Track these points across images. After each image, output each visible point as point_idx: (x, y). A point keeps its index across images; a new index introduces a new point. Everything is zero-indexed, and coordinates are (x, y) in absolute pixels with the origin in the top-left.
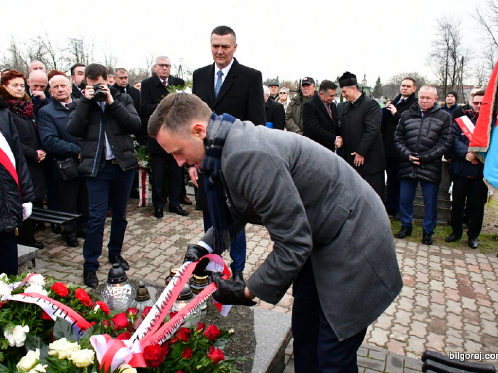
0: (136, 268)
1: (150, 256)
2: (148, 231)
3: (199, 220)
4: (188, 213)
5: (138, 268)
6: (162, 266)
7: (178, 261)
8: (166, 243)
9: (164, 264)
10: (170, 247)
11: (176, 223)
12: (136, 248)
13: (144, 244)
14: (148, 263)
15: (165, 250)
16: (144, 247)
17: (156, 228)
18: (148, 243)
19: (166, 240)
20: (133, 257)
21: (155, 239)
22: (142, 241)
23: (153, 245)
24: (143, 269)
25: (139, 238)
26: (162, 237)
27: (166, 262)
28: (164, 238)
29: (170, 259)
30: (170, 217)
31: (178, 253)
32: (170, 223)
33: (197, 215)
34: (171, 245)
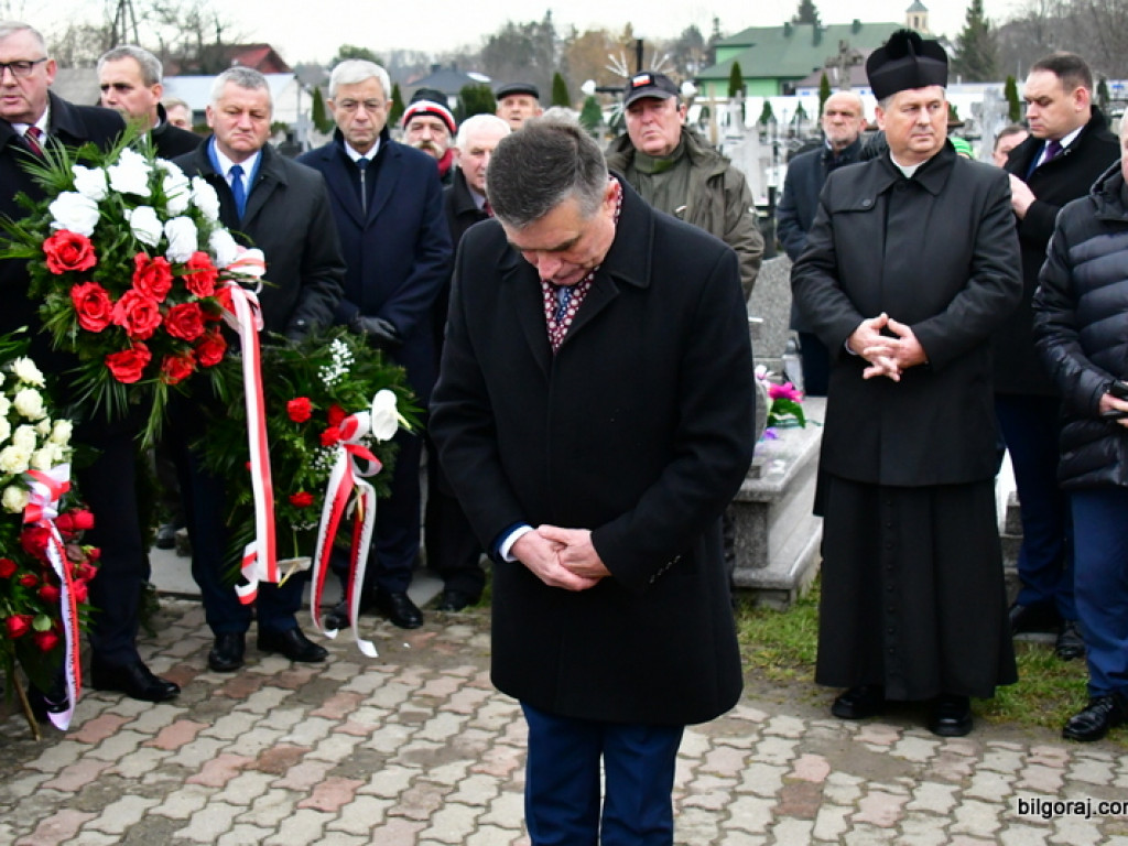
3: (227, 719)
4: (178, 690)
11: (127, 740)
30: (101, 712)
32: (98, 746)
33: (219, 692)
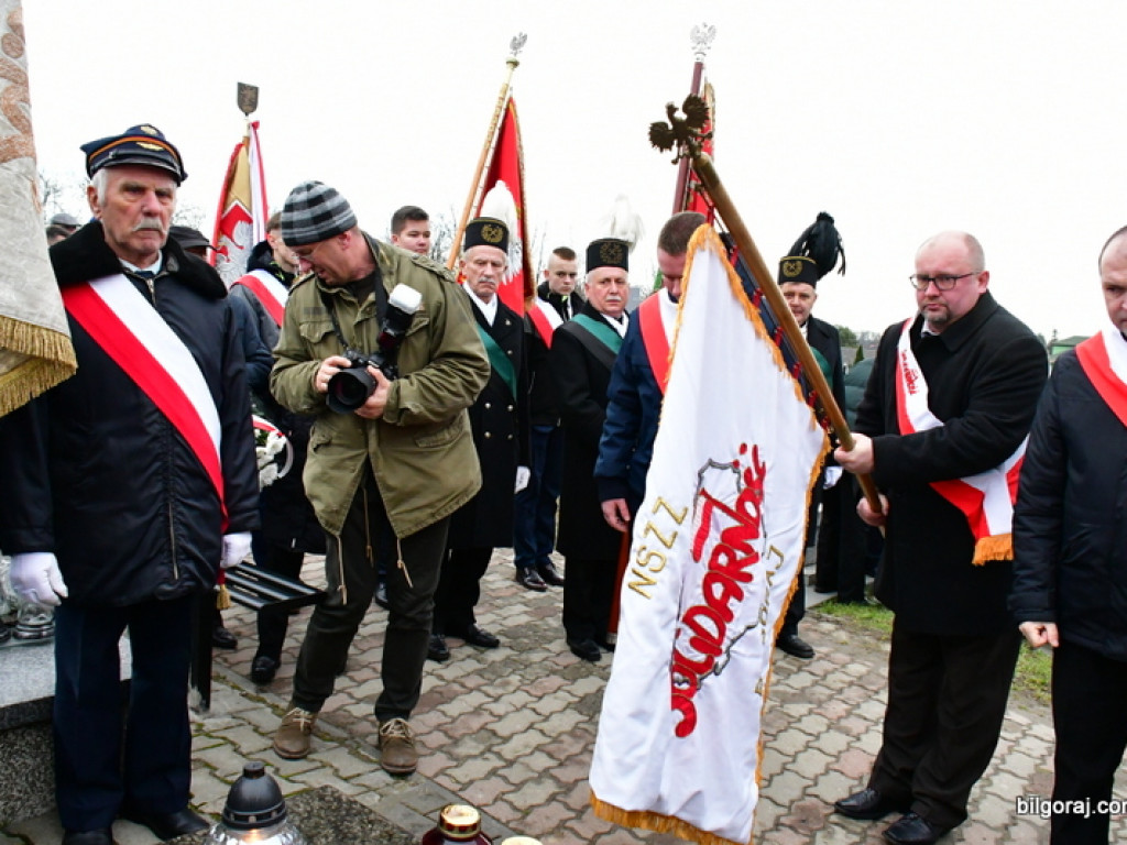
0: (451, 756)
1: (502, 728)
2: (524, 656)
5: (456, 760)
6: (522, 764)
7: (569, 758)
8: (556, 698)
9: (526, 760)
10: (565, 709)
12: (476, 699)
13: (500, 691)
14: (489, 750)
15: (547, 718)
16: (497, 699)
17: (548, 650)
18: (511, 689)
19: (559, 688)
20: (458, 721)
21: (533, 682)
22: (499, 681)
23: (521, 698)
24: (470, 762)
25: (493, 673)
26: (552, 677)
27: (537, 754)
28: (556, 680)
29: (552, 748)
31: (578, 732)
34: (568, 706)
